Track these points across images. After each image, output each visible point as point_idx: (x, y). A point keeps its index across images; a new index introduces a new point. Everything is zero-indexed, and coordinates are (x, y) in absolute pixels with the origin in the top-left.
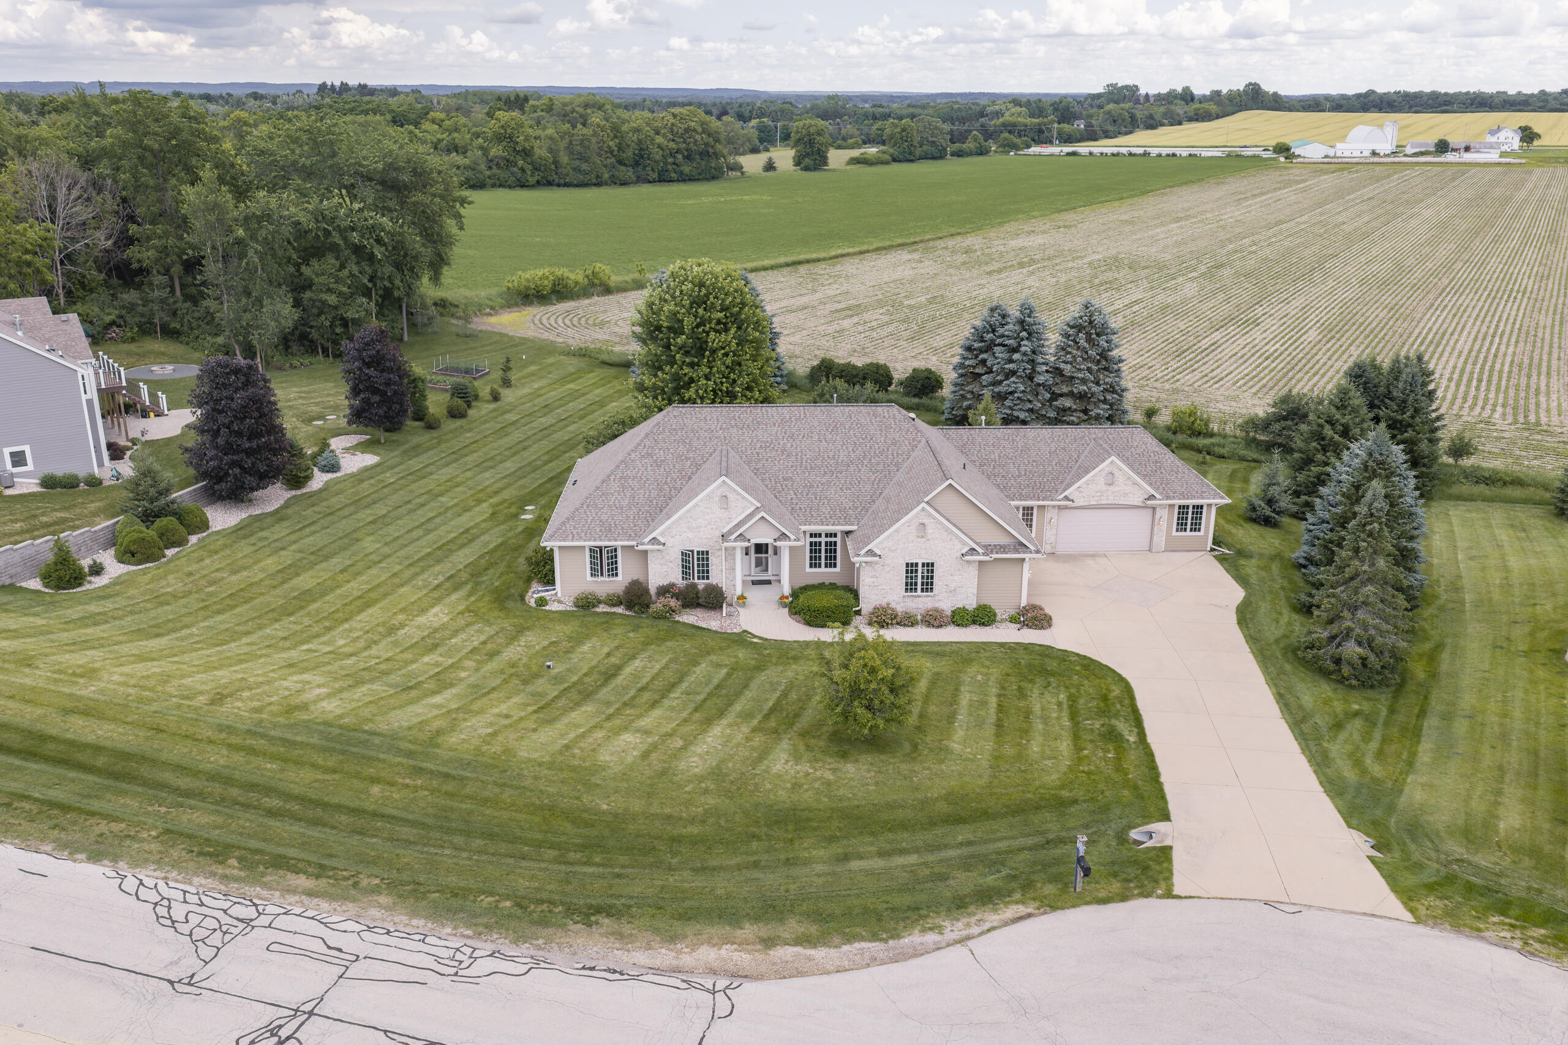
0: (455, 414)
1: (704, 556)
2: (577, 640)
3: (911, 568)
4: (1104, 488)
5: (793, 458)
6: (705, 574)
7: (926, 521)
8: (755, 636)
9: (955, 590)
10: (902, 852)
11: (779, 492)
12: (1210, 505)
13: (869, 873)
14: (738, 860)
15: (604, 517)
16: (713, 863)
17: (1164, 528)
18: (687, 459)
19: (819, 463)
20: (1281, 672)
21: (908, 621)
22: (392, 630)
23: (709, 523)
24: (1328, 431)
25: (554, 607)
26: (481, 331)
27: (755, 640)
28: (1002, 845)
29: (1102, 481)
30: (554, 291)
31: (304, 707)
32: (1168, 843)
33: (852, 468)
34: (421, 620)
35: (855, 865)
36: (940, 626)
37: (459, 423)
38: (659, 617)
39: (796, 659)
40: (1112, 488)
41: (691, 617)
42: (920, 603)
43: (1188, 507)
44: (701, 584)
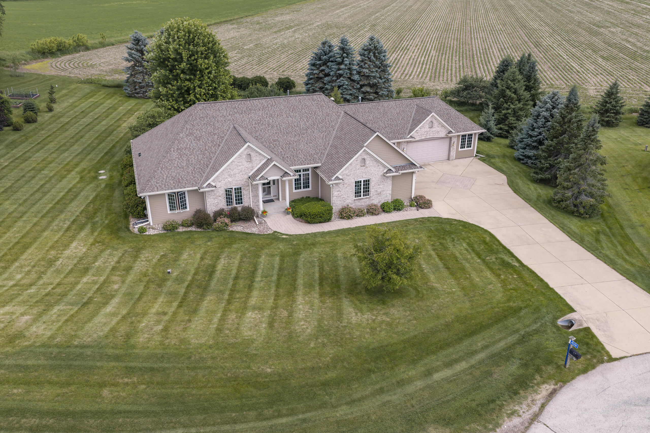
0: (28, 121)
1: (239, 190)
2: (178, 252)
3: (358, 183)
4: (428, 130)
5: (275, 128)
6: (239, 200)
7: (365, 157)
8: (283, 234)
9: (380, 193)
10: (456, 361)
11: (273, 149)
12: (475, 134)
13: (448, 380)
14: (369, 390)
15: (174, 174)
16: (357, 396)
17: (455, 147)
18: (215, 134)
19: (290, 129)
20: (553, 216)
21: (360, 213)
22: (51, 263)
23: (241, 171)
24: (508, 92)
25: (151, 232)
26: (24, 73)
27: (284, 237)
28: (502, 344)
29: (427, 126)
30: (59, 50)
31: (20, 335)
32: (585, 325)
33: (309, 131)
34: (67, 252)
35: (437, 376)
36: (378, 214)
37: (33, 126)
38: (219, 230)
39: (314, 244)
40: (432, 130)
41: (238, 227)
42: (364, 202)
43: (466, 135)
44: (239, 207)
